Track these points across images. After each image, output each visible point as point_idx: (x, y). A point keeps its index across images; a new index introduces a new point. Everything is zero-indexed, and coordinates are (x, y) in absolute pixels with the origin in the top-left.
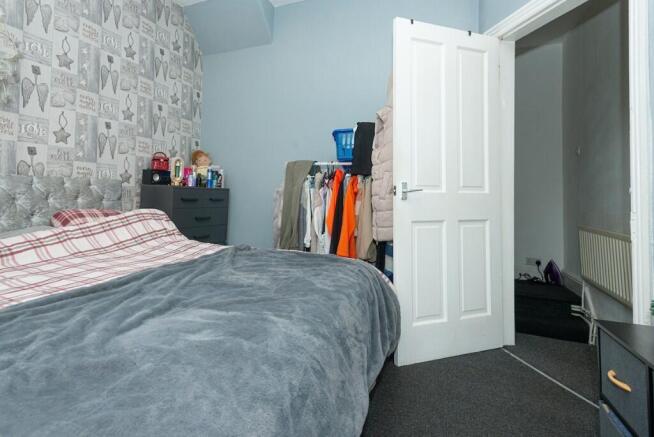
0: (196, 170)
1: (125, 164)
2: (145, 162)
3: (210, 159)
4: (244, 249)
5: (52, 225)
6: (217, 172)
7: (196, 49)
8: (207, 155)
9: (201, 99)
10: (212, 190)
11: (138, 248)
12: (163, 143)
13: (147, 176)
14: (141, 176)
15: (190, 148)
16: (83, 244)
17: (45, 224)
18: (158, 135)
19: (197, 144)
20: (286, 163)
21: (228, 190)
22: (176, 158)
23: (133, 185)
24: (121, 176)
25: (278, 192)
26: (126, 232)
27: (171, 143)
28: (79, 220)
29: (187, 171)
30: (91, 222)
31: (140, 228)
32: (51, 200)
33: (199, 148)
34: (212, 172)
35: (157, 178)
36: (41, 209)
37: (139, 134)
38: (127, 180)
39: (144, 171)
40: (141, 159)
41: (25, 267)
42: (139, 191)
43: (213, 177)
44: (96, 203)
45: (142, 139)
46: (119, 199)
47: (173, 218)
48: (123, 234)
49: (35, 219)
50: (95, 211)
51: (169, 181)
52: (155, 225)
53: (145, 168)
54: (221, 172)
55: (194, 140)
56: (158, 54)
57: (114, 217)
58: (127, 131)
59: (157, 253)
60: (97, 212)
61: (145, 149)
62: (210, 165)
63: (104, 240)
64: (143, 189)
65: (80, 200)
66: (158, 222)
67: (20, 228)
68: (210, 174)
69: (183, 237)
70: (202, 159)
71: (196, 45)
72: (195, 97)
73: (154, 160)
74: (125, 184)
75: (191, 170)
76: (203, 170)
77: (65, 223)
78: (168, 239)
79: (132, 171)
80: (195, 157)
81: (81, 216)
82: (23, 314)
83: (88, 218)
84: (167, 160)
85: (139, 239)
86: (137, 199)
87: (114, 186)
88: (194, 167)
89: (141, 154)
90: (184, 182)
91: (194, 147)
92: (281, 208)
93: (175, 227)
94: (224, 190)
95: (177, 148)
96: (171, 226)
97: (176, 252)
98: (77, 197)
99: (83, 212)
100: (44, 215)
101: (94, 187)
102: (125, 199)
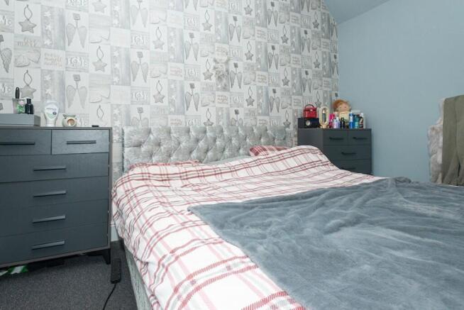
0: (338, 116)
1: (286, 116)
2: (299, 113)
3: (350, 106)
4: (404, 181)
5: (249, 155)
6: (358, 116)
7: (332, 21)
8: (346, 103)
9: (338, 59)
10: (354, 130)
11: (303, 173)
12: (310, 98)
13: (301, 122)
14: (296, 123)
15: (331, 99)
16: (269, 168)
17: (246, 155)
18: (306, 93)
19: (336, 95)
20: (444, 99)
21: (370, 130)
22: (322, 108)
23: (292, 130)
24: (284, 123)
25: (433, 129)
26: (293, 161)
27: (315, 97)
28: (264, 153)
29: (332, 116)
30: (271, 154)
31: (302, 159)
32: (248, 140)
33: (339, 98)
34: (354, 116)
35: (308, 124)
36: (243, 145)
37: (293, 94)
38: (288, 126)
39: (299, 119)
40: (296, 111)
41: (243, 179)
42: (296, 133)
43: (354, 120)
44: (271, 141)
45: (296, 97)
46: (284, 139)
47: (325, 152)
48: (292, 162)
49: (241, 151)
50: (271, 147)
51: (319, 125)
52: (313, 158)
53: (299, 117)
54: (362, 115)
55: (334, 93)
56: (303, 35)
57: (285, 151)
58: (286, 93)
59: (318, 178)
60: (273, 148)
61: (298, 103)
62: (350, 110)
63: (281, 166)
64: (298, 132)
65: (262, 140)
66: (313, 155)
67: (235, 156)
68: (351, 118)
69: (335, 167)
70: (342, 106)
71: (332, 18)
72: (333, 59)
73: (305, 110)
74: (287, 129)
75: (334, 116)
76: (345, 115)
77: (257, 154)
78: (324, 168)
79: (291, 120)
80: (335, 106)
81: (265, 150)
82: (257, 206)
83: (269, 152)
84: (315, 110)
85: (303, 167)
86: (295, 139)
87: (281, 130)
88: (336, 113)
89: (296, 108)
90: (330, 125)
91: (334, 98)
92: (441, 144)
93: (327, 159)
94: (365, 130)
95: (321, 100)
96: (324, 158)
97: (335, 178)
98: (260, 138)
99: (265, 147)
100: (245, 149)
101: (269, 132)
102: (288, 139)
